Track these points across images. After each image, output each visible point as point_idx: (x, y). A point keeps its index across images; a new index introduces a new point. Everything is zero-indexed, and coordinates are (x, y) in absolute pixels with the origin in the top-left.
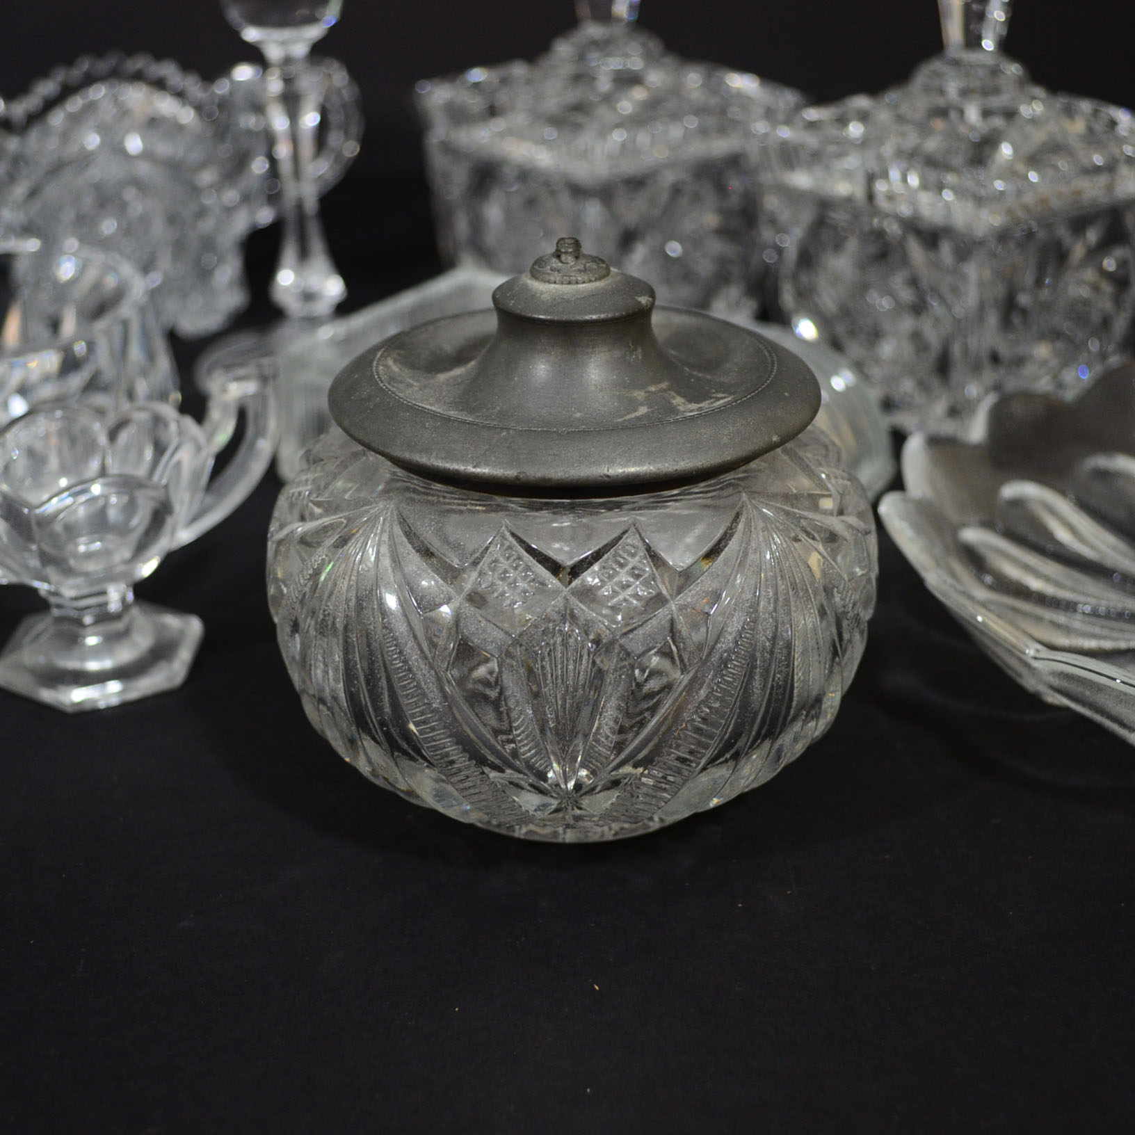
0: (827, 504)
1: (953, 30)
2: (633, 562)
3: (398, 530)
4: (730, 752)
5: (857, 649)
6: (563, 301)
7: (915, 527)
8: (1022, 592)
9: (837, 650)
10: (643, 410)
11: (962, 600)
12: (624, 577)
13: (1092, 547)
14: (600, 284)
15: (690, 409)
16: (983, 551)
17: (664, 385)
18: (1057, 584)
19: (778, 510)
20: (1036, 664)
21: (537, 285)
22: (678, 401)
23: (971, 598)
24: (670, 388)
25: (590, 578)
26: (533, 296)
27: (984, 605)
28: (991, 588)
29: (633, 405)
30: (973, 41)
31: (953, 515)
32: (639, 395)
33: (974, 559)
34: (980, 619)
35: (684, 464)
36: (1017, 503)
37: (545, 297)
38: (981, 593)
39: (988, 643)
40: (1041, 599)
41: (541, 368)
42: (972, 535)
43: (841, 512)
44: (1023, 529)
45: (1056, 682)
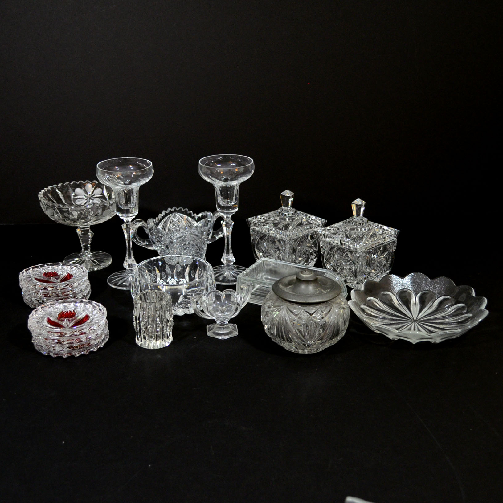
0: (343, 303)
1: (354, 212)
2: (320, 313)
3: (287, 309)
4: (332, 338)
5: (347, 324)
6: (307, 278)
7: (354, 306)
8: (371, 315)
9: (345, 324)
10: (318, 292)
11: (362, 317)
12: (319, 315)
13: (382, 308)
14: (311, 275)
15: (325, 292)
16: (365, 309)
17: (320, 288)
18: (377, 314)
19: (337, 305)
20: (373, 325)
21: (303, 275)
22: (322, 290)
23: (363, 316)
24: (321, 288)
25: (314, 315)
26: (303, 277)
27: (365, 317)
28: (366, 315)
29: (317, 291)
30: (358, 215)
31: (359, 303)
32: (317, 290)
33: (363, 310)
34: (365, 319)
35: (326, 300)
36: (370, 300)
37: (304, 277)
38: (365, 316)
39: (366, 323)
40: (374, 316)
41: (303, 287)
42: (362, 306)
43: (345, 305)
44: (371, 305)
45: (376, 328)
